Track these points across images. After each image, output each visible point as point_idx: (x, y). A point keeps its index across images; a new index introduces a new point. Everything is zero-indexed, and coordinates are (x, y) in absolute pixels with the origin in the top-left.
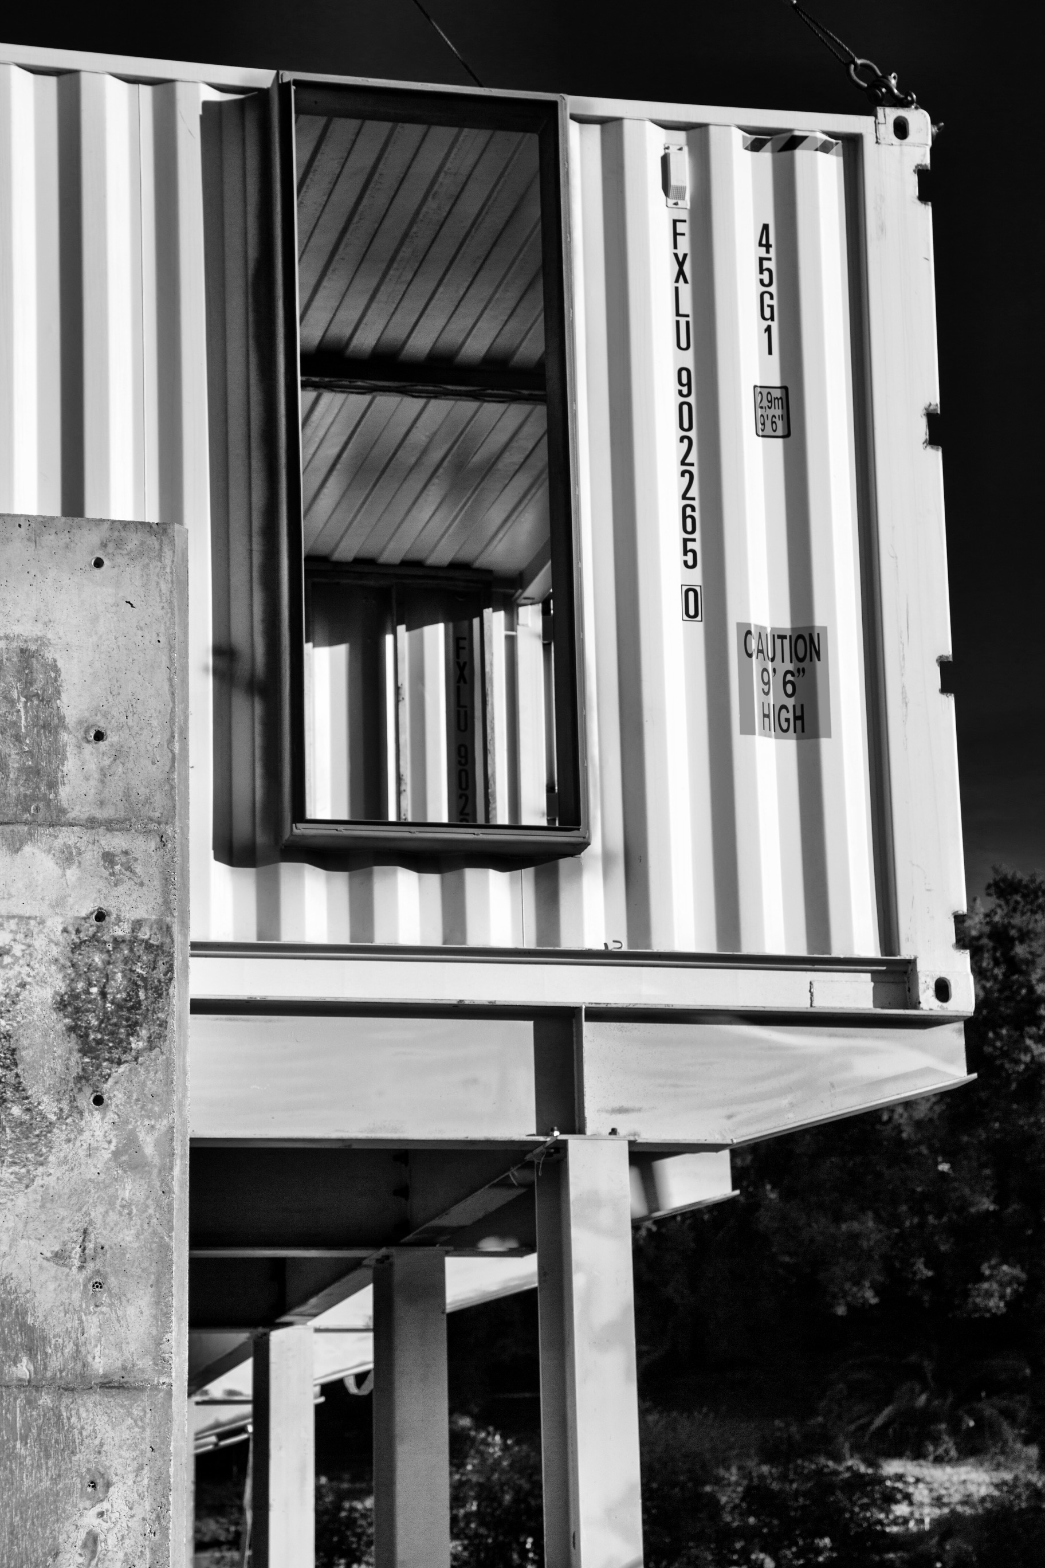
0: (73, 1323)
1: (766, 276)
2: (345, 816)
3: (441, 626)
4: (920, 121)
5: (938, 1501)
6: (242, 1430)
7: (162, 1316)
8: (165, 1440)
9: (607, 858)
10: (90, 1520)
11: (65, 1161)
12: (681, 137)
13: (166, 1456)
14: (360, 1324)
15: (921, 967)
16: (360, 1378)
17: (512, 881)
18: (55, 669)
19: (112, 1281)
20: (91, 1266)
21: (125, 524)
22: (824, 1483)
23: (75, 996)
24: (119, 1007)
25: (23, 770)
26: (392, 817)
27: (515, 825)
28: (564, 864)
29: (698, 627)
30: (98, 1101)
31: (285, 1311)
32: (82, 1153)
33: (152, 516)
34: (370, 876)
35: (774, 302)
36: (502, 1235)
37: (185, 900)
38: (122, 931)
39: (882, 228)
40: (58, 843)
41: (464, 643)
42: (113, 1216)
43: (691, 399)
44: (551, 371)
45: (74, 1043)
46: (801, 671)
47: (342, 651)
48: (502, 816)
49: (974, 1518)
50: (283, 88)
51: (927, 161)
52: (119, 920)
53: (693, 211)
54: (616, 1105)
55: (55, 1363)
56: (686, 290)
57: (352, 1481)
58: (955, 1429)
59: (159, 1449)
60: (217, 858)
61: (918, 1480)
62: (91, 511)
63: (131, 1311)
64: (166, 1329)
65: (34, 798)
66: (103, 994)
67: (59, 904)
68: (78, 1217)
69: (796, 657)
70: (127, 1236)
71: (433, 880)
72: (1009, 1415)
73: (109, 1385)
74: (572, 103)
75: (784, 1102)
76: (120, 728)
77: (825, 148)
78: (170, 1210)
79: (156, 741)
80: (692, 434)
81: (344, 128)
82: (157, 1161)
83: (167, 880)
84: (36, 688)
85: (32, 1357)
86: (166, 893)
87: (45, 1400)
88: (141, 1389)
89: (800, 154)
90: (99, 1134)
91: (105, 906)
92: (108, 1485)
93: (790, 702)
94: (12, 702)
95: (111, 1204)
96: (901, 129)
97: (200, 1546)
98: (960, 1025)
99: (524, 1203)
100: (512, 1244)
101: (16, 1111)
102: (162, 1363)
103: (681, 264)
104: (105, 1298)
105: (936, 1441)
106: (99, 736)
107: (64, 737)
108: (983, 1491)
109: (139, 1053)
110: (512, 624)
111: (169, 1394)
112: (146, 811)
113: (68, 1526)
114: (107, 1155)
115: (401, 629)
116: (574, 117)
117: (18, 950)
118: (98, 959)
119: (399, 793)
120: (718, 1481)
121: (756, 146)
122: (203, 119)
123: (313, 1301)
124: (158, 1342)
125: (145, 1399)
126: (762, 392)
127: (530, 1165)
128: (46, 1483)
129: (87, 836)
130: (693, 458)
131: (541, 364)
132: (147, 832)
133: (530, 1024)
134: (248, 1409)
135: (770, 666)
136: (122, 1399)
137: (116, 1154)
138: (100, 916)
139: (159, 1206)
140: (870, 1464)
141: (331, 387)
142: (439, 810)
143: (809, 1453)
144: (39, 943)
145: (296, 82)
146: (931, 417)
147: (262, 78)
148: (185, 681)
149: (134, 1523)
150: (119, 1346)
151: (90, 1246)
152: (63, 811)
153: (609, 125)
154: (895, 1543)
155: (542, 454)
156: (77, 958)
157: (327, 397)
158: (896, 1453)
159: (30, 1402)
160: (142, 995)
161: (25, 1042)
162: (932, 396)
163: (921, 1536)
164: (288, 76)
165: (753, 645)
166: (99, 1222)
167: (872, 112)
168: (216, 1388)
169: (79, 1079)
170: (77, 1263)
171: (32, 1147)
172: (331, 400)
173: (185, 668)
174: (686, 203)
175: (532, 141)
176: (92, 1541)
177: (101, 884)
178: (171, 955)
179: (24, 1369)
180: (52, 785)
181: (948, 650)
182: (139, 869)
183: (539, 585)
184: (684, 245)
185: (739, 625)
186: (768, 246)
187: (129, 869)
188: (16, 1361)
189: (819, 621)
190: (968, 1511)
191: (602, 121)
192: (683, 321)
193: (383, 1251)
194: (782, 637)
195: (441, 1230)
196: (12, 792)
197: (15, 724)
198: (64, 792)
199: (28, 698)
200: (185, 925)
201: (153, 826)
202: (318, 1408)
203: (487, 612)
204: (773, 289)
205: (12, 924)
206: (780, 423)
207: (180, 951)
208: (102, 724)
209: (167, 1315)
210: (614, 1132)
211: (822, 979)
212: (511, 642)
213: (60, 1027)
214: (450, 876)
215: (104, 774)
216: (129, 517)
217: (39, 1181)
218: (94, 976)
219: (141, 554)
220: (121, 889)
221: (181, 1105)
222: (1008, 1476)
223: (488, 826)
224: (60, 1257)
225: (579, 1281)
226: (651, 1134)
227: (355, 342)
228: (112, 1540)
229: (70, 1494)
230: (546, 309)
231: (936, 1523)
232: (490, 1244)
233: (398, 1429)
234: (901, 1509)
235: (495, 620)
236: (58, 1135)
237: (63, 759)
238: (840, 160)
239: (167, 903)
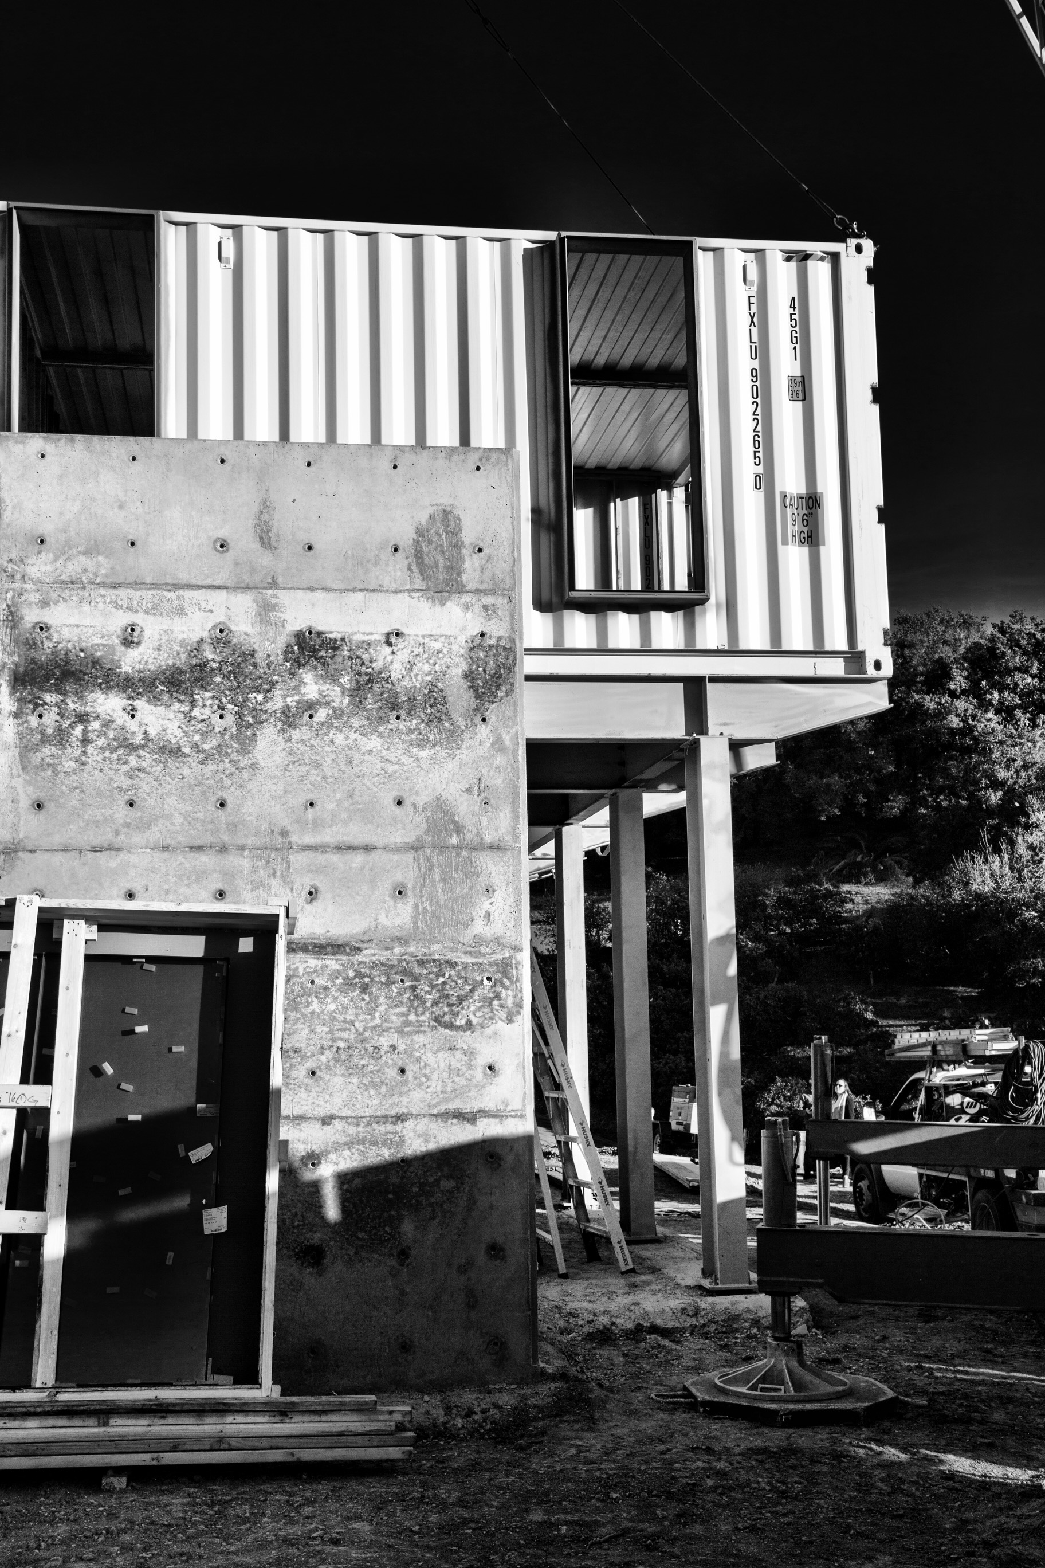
0: (475, 820)
1: (793, 323)
2: (592, 588)
3: (637, 498)
4: (868, 245)
5: (866, 902)
6: (550, 871)
7: (516, 817)
8: (519, 872)
9: (718, 606)
10: (486, 906)
11: (469, 747)
12: (752, 256)
13: (519, 879)
14: (603, 824)
15: (867, 654)
16: (603, 849)
17: (673, 617)
18: (459, 519)
19: (492, 802)
20: (483, 795)
21: (490, 449)
22: (814, 895)
23: (472, 672)
24: (492, 677)
25: (446, 567)
26: (614, 588)
27: (673, 591)
28: (697, 608)
29: (761, 494)
30: (484, 720)
31: (569, 818)
32: (477, 744)
33: (502, 445)
34: (606, 616)
35: (798, 335)
36: (669, 783)
37: (521, 627)
38: (492, 641)
39: (850, 298)
40: (462, 601)
41: (648, 506)
42: (492, 773)
43: (757, 383)
44: (690, 373)
45: (472, 693)
46: (811, 514)
47: (590, 511)
48: (666, 587)
49: (882, 909)
50: (561, 240)
51: (871, 264)
52: (491, 636)
53: (758, 292)
54: (723, 721)
55: (469, 837)
56: (755, 330)
57: (598, 895)
58: (875, 870)
59: (516, 875)
60: (534, 608)
61: (857, 893)
62: (474, 443)
63: (502, 815)
64: (517, 823)
65: (451, 580)
66: (485, 671)
67: (463, 629)
68: (476, 772)
69: (808, 507)
70: (499, 781)
71: (636, 617)
72: (900, 864)
73: (492, 848)
74: (699, 242)
75: (802, 719)
76: (490, 546)
77: (822, 259)
78: (518, 770)
79: (506, 552)
80: (758, 400)
81: (590, 257)
82: (511, 747)
83: (512, 617)
84: (450, 528)
85: (458, 834)
86: (512, 623)
87: (465, 854)
88: (507, 849)
89: (810, 263)
90: (485, 735)
91: (484, 630)
92: (494, 891)
93: (805, 529)
94: (440, 535)
95: (491, 767)
96: (859, 249)
97: (532, 923)
98: (886, 682)
99: (680, 768)
100: (674, 787)
101: (447, 724)
102: (516, 838)
103: (752, 318)
104: (489, 809)
105: (865, 875)
106: (480, 550)
107: (464, 551)
108: (887, 897)
109: (502, 698)
110: (670, 497)
111: (520, 851)
112: (502, 586)
113: (477, 908)
114: (488, 745)
115: (618, 500)
116: (700, 248)
117: (445, 651)
118: (482, 655)
119: (618, 578)
120: (766, 895)
121: (788, 259)
122: (524, 256)
123: (582, 813)
124: (514, 829)
125: (509, 854)
126: (792, 379)
127: (682, 750)
128: (467, 890)
129: (476, 597)
130: (758, 412)
131: (685, 369)
132: (503, 595)
133: (682, 685)
134: (553, 862)
135: (796, 512)
136: (499, 853)
137: (492, 744)
138: (482, 635)
139: (513, 768)
140: (835, 886)
141: (584, 384)
142: (636, 584)
143: (807, 883)
144: (455, 647)
145: (568, 237)
146: (874, 389)
147: (551, 235)
148: (519, 524)
149: (507, 908)
150: (496, 830)
151: (482, 786)
152: (464, 586)
153: (718, 252)
154: (846, 921)
155: (686, 414)
156: (472, 654)
157: (582, 389)
158: (848, 882)
159: (458, 855)
160: (502, 671)
161: (449, 693)
162: (874, 379)
163: (857, 918)
164: (564, 234)
165: (788, 502)
166: (486, 775)
167: (844, 241)
168: (538, 852)
169: (475, 710)
170: (476, 793)
171: (455, 741)
172: (584, 391)
173: (519, 517)
174: (755, 288)
175: (680, 260)
176: (488, 915)
177: (482, 620)
178: (515, 652)
179: (455, 840)
180: (459, 574)
181: (881, 503)
182: (499, 612)
183: (684, 477)
184: (754, 309)
185: (781, 493)
186: (794, 308)
187: (495, 612)
188: (451, 836)
189: (819, 490)
190: (879, 906)
191: (714, 250)
192: (753, 345)
193: (614, 791)
194: (802, 498)
195: (641, 781)
196: (441, 577)
197: (441, 546)
198: (464, 577)
199: (447, 533)
200: (521, 638)
201: (506, 592)
202: (585, 861)
203: (659, 491)
204: (797, 329)
205: (443, 639)
206: (800, 394)
207: (519, 652)
208: (481, 545)
209: (518, 817)
210: (722, 734)
211: (819, 661)
212: (670, 505)
213: (465, 686)
214: (644, 615)
215: (483, 569)
216: (491, 446)
217: (458, 757)
218: (480, 663)
219: (498, 463)
220: (491, 622)
221: (521, 722)
222: (898, 891)
223: (660, 591)
224: (469, 791)
225: (705, 802)
226: (740, 735)
227: (596, 361)
228: (497, 915)
229: (477, 894)
230: (687, 342)
231: (865, 912)
232: (663, 787)
233: (622, 869)
234: (849, 906)
235: (662, 495)
236: (466, 735)
237: (464, 561)
238: (829, 265)
239: (513, 628)
